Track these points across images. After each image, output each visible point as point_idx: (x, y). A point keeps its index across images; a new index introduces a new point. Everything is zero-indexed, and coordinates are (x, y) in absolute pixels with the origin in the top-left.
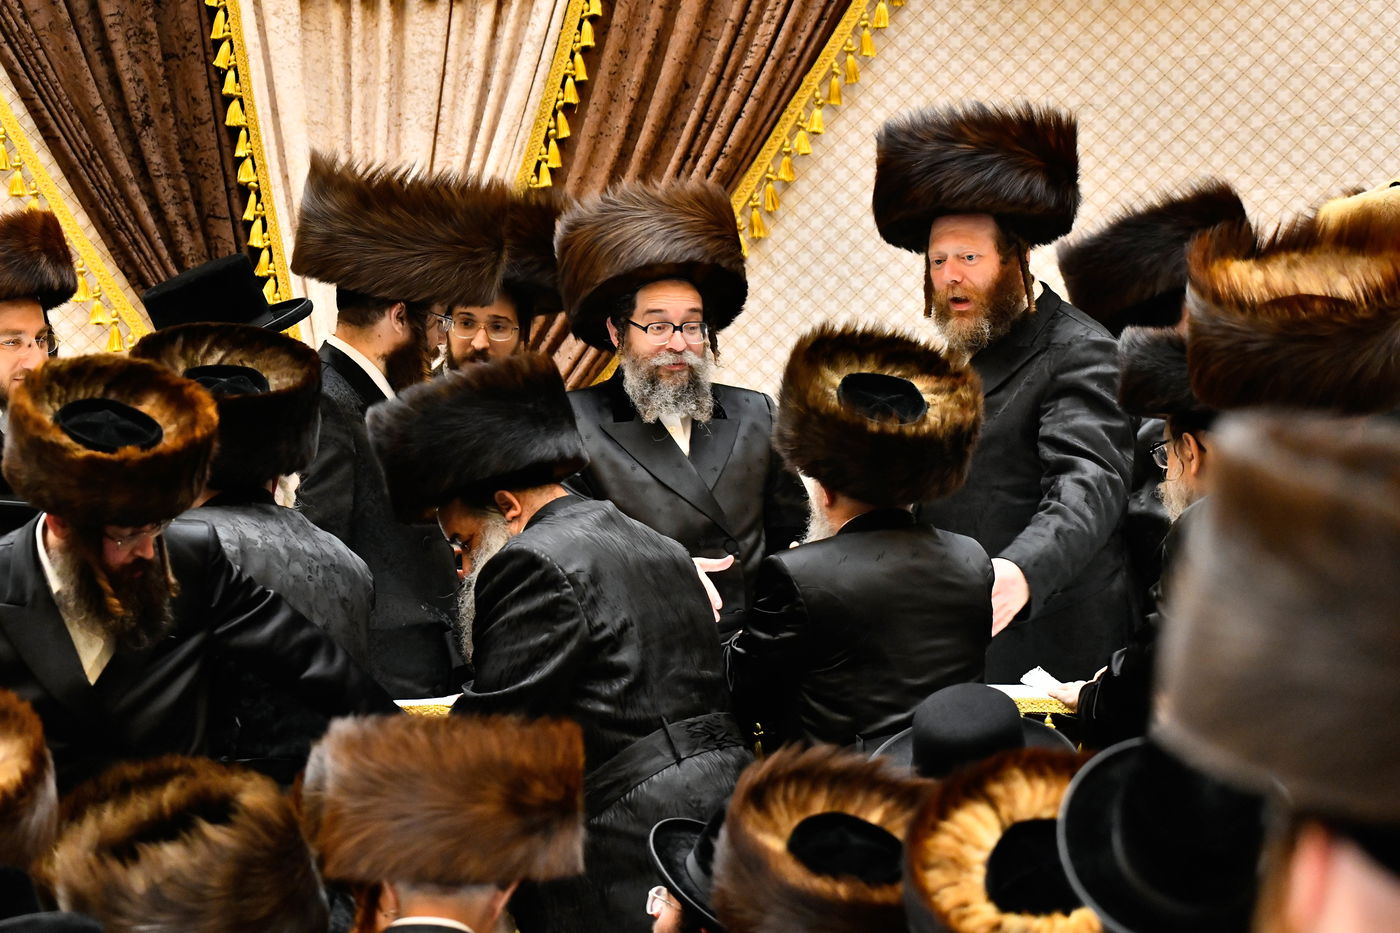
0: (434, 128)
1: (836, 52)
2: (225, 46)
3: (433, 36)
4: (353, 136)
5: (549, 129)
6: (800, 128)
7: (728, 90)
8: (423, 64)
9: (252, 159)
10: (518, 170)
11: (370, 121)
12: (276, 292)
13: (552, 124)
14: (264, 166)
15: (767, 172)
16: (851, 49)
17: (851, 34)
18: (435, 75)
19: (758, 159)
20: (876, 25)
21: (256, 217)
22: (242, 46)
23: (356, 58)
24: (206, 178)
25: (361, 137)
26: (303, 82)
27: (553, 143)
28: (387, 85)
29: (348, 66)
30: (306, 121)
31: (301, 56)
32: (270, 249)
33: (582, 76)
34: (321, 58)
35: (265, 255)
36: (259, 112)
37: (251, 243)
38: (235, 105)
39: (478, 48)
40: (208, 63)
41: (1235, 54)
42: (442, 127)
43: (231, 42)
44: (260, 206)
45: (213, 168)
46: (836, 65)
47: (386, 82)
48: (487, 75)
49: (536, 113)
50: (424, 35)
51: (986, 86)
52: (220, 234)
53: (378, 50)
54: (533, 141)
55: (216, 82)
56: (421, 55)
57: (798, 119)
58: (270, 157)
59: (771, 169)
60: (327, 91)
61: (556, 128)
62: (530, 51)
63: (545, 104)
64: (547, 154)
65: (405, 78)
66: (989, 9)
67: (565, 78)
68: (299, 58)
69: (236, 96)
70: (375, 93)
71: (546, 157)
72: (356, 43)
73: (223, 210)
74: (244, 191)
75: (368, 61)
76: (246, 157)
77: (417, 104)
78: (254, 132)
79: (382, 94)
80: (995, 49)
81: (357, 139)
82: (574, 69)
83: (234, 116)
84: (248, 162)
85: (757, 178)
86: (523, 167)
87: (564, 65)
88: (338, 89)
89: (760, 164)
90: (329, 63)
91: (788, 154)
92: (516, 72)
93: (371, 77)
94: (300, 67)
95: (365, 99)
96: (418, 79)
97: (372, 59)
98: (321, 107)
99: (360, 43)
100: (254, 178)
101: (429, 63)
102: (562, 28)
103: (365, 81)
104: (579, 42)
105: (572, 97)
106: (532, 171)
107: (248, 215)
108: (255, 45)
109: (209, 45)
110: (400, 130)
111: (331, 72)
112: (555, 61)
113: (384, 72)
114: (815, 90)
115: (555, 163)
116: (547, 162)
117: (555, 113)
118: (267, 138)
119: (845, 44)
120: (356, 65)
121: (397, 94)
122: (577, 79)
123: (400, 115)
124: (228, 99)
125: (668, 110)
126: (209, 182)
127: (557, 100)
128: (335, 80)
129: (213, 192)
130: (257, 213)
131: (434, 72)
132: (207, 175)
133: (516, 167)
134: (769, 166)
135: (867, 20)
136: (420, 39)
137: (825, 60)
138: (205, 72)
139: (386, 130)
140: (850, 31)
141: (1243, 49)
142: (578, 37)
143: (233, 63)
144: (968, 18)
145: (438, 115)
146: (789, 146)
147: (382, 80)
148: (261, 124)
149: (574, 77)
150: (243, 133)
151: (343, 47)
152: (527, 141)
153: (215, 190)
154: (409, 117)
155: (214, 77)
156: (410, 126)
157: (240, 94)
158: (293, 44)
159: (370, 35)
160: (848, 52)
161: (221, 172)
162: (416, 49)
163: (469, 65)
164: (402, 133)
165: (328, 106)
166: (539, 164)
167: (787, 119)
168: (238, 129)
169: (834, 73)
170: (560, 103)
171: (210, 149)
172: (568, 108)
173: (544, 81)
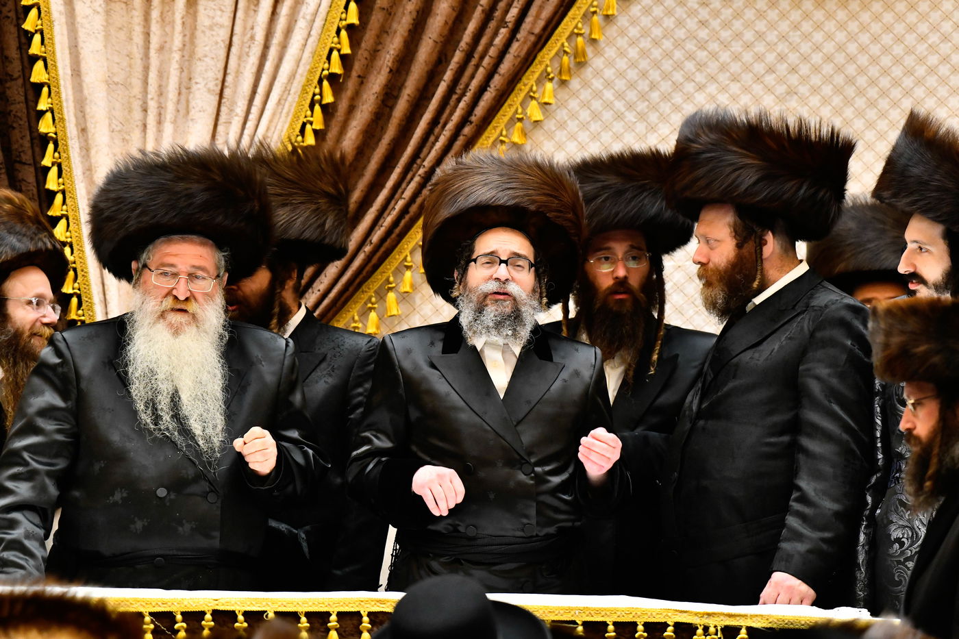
0: (219, 92)
1: (567, 34)
2: (34, 12)
3: (223, 11)
4: (149, 96)
5: (314, 95)
6: (532, 98)
7: (477, 67)
8: (212, 35)
9: (52, 113)
10: (285, 130)
11: (164, 84)
12: (67, 231)
13: (317, 90)
14: (62, 120)
15: (501, 135)
16: (580, 32)
17: (581, 18)
18: (223, 46)
19: (494, 123)
20: (605, 13)
21: (53, 164)
22: (48, 12)
23: (155, 28)
24: (14, 128)
25: (156, 98)
26: (105, 46)
27: (317, 108)
28: (180, 53)
29: (147, 35)
30: (106, 81)
31: (105, 24)
32: (63, 192)
33: (346, 50)
34: (124, 26)
35: (59, 197)
36: (61, 72)
37: (47, 187)
38: (40, 64)
39: (260, 23)
40: (18, 26)
41: (926, 53)
42: (227, 92)
43: (39, 9)
44: (57, 155)
45: (21, 119)
46: (566, 44)
47: (180, 50)
48: (266, 47)
49: (304, 80)
50: (214, 10)
51: (705, 73)
52: (25, 178)
53: (174, 21)
54: (300, 104)
55: (25, 43)
56: (211, 28)
57: (531, 90)
58: (68, 112)
59: (504, 133)
60: (128, 56)
61: (321, 94)
62: (303, 27)
63: (312, 73)
64: (312, 116)
65: (195, 47)
66: (711, 6)
67: (331, 51)
68: (102, 25)
69: (41, 56)
70: (169, 59)
71: (311, 119)
72: (155, 14)
73: (27, 157)
74: (44, 140)
75: (165, 31)
76: (47, 111)
77: (206, 70)
78: (55, 89)
79: (175, 60)
80: (715, 42)
81: (152, 99)
82: (339, 43)
83: (38, 74)
84: (49, 115)
85: (492, 140)
86: (289, 127)
87: (331, 40)
88: (137, 54)
89: (495, 128)
90: (130, 31)
91: (520, 120)
92: (290, 44)
93: (167, 46)
94: (103, 33)
95: (161, 65)
96: (207, 48)
97: (168, 29)
98: (122, 69)
99: (159, 14)
100: (52, 129)
101: (218, 34)
102: (330, 7)
103: (161, 49)
104: (345, 20)
105: (337, 68)
106: (297, 131)
107: (47, 162)
108: (60, 13)
109: (20, 10)
110: (190, 93)
111: (131, 39)
112: (323, 36)
113: (177, 41)
114: (547, 66)
115: (319, 125)
116: (311, 123)
117: (320, 82)
118: (67, 95)
119: (576, 27)
120: (155, 34)
121: (189, 60)
122: (342, 52)
123: (190, 79)
124: (35, 59)
125: (423, 82)
126: (17, 131)
127: (323, 70)
128: (135, 47)
129: (21, 141)
130: (55, 160)
131: (222, 43)
132: (15, 125)
133: (283, 127)
134: (502, 131)
135: (596, 7)
136: (211, 13)
137: (557, 40)
138: (16, 35)
139: (177, 92)
140: (581, 16)
141: (933, 49)
142: (344, 16)
143: (39, 27)
144: (692, 13)
145: (224, 81)
146: (522, 113)
147: (175, 48)
148: (62, 82)
149: (339, 51)
150: (45, 90)
151: (143, 18)
152: (294, 105)
153: (22, 138)
154: (198, 81)
155: (23, 40)
156: (199, 89)
157: (44, 55)
158: (98, 13)
159: (167, 8)
160: (578, 35)
161: (27, 124)
162: (207, 22)
163: (252, 38)
164: (192, 95)
165: (128, 69)
166: (304, 125)
167: (521, 90)
168: (41, 86)
169: (565, 52)
170: (326, 72)
171: (19, 103)
172: (333, 78)
173: (312, 53)
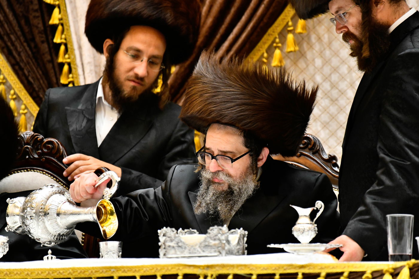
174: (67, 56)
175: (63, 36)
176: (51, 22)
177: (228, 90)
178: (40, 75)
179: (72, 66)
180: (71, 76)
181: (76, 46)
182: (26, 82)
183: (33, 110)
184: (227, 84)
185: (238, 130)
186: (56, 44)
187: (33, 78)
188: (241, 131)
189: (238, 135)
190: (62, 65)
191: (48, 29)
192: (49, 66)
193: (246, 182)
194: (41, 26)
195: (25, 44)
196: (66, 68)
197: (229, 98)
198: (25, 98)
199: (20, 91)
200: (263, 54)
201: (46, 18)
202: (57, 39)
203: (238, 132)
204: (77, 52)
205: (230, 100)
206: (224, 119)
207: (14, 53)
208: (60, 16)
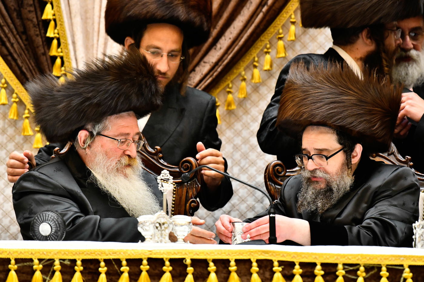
174: (59, 50)
175: (56, 31)
176: (44, 17)
177: (317, 91)
178: (32, 66)
179: (65, 59)
180: (63, 68)
181: (70, 41)
182: (19, 72)
183: (25, 99)
184: (315, 86)
185: (330, 129)
186: (49, 37)
187: (26, 68)
188: (334, 130)
189: (332, 133)
190: (54, 58)
191: (41, 23)
192: (43, 59)
193: (342, 177)
194: (35, 20)
195: (18, 36)
196: (58, 61)
197: (318, 99)
198: (17, 87)
199: (11, 80)
200: (254, 58)
201: (39, 13)
202: (50, 33)
203: (331, 131)
204: (71, 47)
205: (320, 101)
206: (316, 118)
207: (8, 44)
208: (52, 12)
